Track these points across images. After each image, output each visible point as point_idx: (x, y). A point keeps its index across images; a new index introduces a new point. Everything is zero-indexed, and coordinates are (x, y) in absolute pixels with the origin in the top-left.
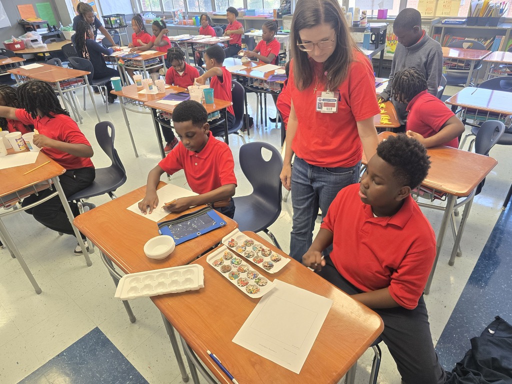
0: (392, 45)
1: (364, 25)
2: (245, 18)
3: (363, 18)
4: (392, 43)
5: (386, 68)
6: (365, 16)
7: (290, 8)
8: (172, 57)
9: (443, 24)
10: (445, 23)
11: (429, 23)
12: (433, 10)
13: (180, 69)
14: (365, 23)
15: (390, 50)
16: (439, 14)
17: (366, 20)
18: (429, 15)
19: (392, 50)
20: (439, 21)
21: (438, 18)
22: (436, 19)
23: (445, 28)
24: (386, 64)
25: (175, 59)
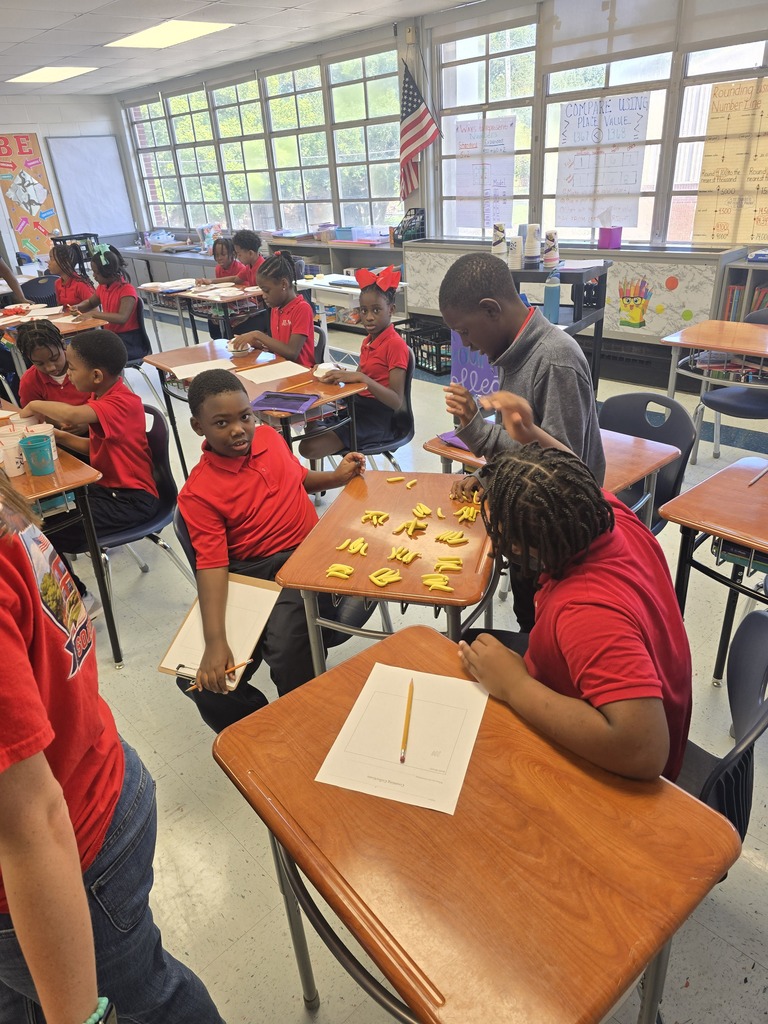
0: (632, 307)
1: (550, 264)
2: (332, 244)
3: (550, 250)
4: (632, 303)
5: (621, 359)
6: (552, 244)
7: (423, 224)
8: (32, 342)
9: (750, 261)
10: (756, 260)
11: (716, 260)
12: (731, 229)
13: (54, 368)
14: (555, 259)
15: (628, 319)
16: (744, 238)
17: (556, 254)
18: (716, 240)
19: (633, 319)
20: (743, 255)
21: (742, 247)
22: (738, 248)
23: (754, 270)
24: (620, 349)
25: (40, 344)
